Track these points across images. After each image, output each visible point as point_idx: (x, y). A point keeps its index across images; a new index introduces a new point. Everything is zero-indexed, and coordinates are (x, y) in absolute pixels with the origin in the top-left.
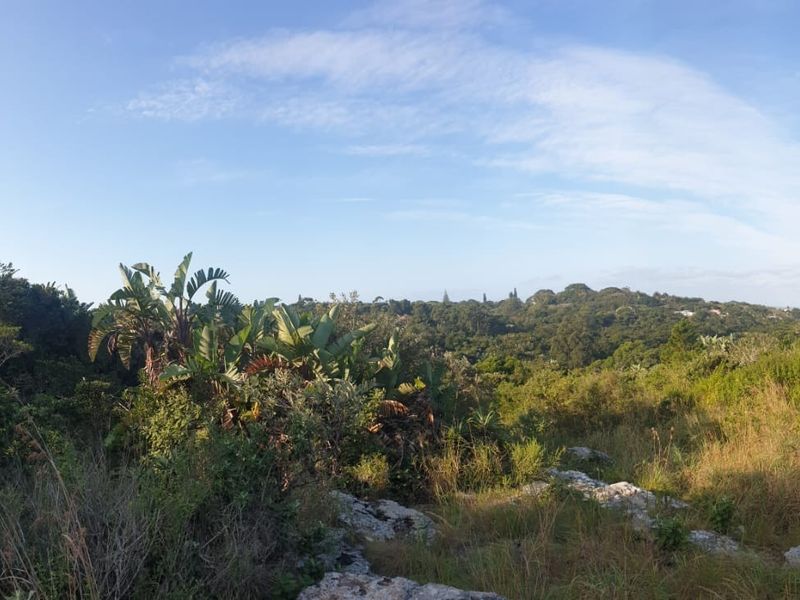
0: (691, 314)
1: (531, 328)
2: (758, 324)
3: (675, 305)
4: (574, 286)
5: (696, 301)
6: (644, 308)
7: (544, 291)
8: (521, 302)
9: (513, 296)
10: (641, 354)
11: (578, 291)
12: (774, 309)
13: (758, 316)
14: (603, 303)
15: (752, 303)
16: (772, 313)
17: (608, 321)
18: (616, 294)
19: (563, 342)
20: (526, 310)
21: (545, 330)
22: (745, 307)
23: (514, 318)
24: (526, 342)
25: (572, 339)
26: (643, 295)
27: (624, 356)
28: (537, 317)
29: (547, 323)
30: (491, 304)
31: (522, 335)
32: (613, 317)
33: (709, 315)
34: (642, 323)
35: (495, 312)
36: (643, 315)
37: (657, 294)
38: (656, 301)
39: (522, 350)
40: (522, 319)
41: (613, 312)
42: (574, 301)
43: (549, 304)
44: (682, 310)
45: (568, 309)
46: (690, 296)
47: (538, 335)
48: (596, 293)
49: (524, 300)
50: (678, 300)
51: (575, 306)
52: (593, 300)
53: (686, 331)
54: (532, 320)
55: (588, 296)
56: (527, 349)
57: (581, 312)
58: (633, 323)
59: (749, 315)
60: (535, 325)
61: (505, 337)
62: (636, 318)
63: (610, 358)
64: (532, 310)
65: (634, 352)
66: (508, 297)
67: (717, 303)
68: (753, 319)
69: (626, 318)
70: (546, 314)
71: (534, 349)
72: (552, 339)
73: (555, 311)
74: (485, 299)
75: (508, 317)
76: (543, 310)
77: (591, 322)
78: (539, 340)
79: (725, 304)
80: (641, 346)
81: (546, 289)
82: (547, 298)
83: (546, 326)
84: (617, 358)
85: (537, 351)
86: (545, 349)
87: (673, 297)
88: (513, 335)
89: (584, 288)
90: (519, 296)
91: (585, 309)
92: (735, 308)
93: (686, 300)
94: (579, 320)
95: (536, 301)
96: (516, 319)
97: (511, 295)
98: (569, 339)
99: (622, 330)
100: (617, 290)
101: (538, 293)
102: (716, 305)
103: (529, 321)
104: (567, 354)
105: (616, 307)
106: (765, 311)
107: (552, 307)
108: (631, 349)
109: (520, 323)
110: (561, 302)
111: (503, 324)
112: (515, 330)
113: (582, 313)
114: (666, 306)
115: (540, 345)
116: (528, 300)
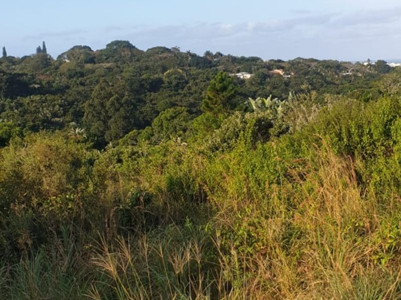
0: (248, 76)
1: (62, 90)
2: (329, 83)
3: (230, 67)
4: (117, 43)
5: (255, 59)
6: (194, 71)
7: (80, 47)
8: (50, 59)
9: (42, 51)
10: (184, 124)
11: (120, 51)
12: (350, 63)
13: (329, 74)
14: (150, 64)
15: (321, 59)
16: (346, 69)
17: (156, 85)
18: (165, 55)
19: (99, 108)
20: (57, 68)
21: (79, 93)
22: (313, 64)
23: (42, 77)
24: (54, 106)
25: (112, 104)
26: (194, 56)
27: (165, 125)
28: (71, 77)
29: (82, 84)
30: (12, 61)
31: (49, 97)
32: (160, 81)
33: (269, 76)
34: (194, 88)
35: (17, 69)
36: (194, 79)
37: (208, 53)
38: (208, 62)
39: (49, 115)
40: (51, 78)
41: (161, 75)
42: (116, 61)
43: (87, 62)
44: (238, 71)
45: (109, 69)
46: (247, 56)
47: (70, 99)
48: (142, 52)
49: (54, 57)
50: (234, 60)
51: (118, 67)
52: (138, 60)
53: (224, 88)
54: (64, 81)
55: (133, 55)
56: (55, 115)
57: (124, 74)
58: (183, 89)
59: (318, 74)
60: (68, 87)
61: (26, 100)
62: (187, 82)
63: (147, 129)
64: (63, 69)
65: (176, 121)
66: (35, 52)
67: (280, 61)
68: (323, 78)
69: (174, 83)
70: (82, 75)
71: (64, 115)
72: (86, 105)
73: (93, 71)
74: (5, 53)
75: (33, 77)
76: (78, 69)
77: (135, 86)
78: (71, 104)
79: (289, 62)
80: (185, 113)
81: (83, 45)
82: (84, 55)
83: (81, 88)
84: (156, 129)
85: (68, 118)
86: (78, 116)
87: (229, 56)
88: (38, 98)
89: (128, 45)
90: (48, 52)
91: (129, 71)
92: (301, 67)
94: (122, 83)
95: (69, 58)
96: (44, 79)
97: (39, 50)
98: (108, 104)
99: (170, 96)
100: (165, 50)
101: (73, 49)
102: (278, 64)
103: (60, 81)
104: (105, 122)
105: (164, 69)
106: (338, 67)
107: (89, 66)
108: (173, 118)
109: (48, 83)
110: (100, 61)
111: (27, 85)
112: (41, 91)
113: (126, 75)
114: (221, 68)
115: (72, 110)
116: (60, 57)
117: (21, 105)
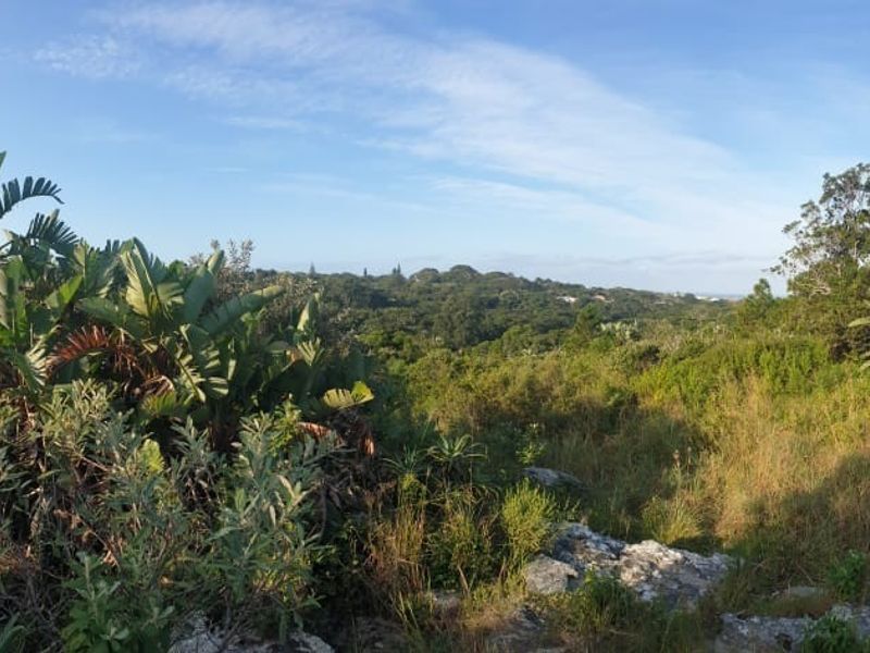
0: (573, 300)
1: (414, 304)
2: (646, 310)
3: (558, 291)
4: (459, 267)
5: (577, 287)
6: (526, 293)
7: (428, 270)
8: (404, 278)
9: (397, 272)
10: (529, 338)
11: (462, 273)
12: (662, 294)
13: (646, 303)
14: (489, 285)
15: (637, 289)
16: (660, 299)
17: (493, 304)
18: (502, 278)
19: (446, 320)
20: (409, 286)
21: (429, 306)
22: (631, 293)
23: (396, 293)
24: (408, 316)
25: (459, 317)
26: (525, 281)
27: (513, 339)
28: (420, 293)
29: (429, 299)
30: (371, 278)
31: (405, 309)
32: (497, 300)
33: (592, 301)
34: (526, 307)
35: (376, 286)
36: (526, 300)
37: (539, 279)
38: (539, 286)
39: (404, 324)
40: (405, 294)
41: (497, 295)
42: (458, 282)
43: (433, 282)
44: (565, 295)
45: (452, 288)
46: (572, 283)
47: (421, 312)
48: (479, 275)
49: (407, 276)
50: (561, 286)
51: (459, 286)
52: (478, 282)
54: (415, 296)
55: (473, 278)
56: (409, 323)
57: (465, 293)
58: (516, 307)
59: (636, 301)
60: (418, 301)
61: (386, 311)
62: (520, 302)
63: (497, 341)
64: (414, 286)
65: (522, 336)
66: (391, 272)
67: (601, 289)
68: (641, 305)
69: (509, 302)
70: (430, 292)
71: (417, 323)
72: (436, 316)
73: (439, 289)
74: (365, 273)
75: (390, 291)
76: (427, 287)
77: (476, 303)
78: (422, 315)
79: (610, 290)
80: (530, 330)
81: (431, 267)
82: (432, 276)
83: (431, 303)
84: (506, 341)
85: (420, 327)
86: (428, 325)
87: (557, 282)
88: (395, 309)
89: (469, 269)
90: (402, 273)
91: (470, 290)
92: (619, 294)
93: (568, 286)
94: (463, 299)
95: (419, 278)
96: (399, 294)
97: (394, 271)
98: (454, 317)
99: (506, 313)
100: (502, 274)
101: (423, 271)
102: (600, 291)
103: (411, 297)
104: (450, 332)
105: (501, 290)
106: (652, 296)
107: (436, 285)
108: (519, 333)
109: (403, 298)
110: (445, 281)
111: (386, 298)
112: (397, 304)
113: (467, 293)
114: (550, 291)
115: (422, 321)
116: (412, 277)
117: (381, 314)
